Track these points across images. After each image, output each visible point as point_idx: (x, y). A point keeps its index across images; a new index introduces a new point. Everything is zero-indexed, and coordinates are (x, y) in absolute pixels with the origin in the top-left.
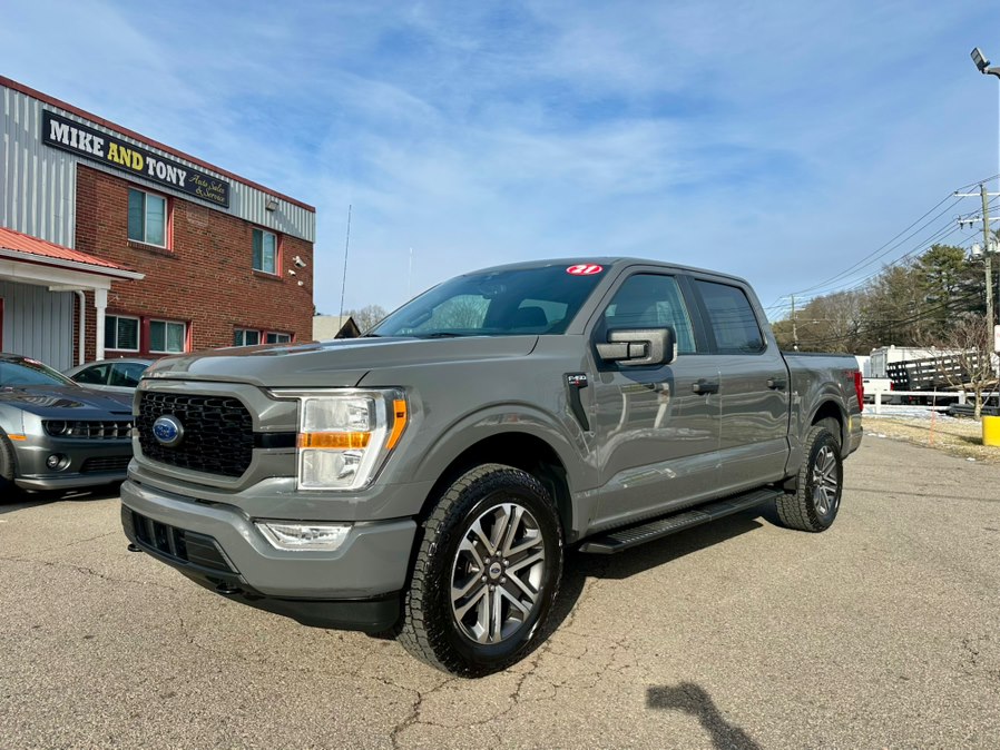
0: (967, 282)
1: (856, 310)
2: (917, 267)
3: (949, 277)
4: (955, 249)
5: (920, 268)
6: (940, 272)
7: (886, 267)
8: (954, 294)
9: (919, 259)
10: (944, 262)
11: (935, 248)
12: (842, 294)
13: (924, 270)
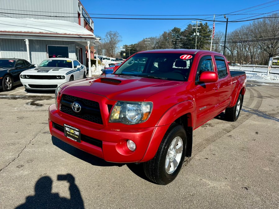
0: (181, 37)
3: (177, 36)
5: (171, 32)
6: (175, 34)
8: (178, 40)
10: (176, 32)
11: (175, 28)
13: (172, 33)
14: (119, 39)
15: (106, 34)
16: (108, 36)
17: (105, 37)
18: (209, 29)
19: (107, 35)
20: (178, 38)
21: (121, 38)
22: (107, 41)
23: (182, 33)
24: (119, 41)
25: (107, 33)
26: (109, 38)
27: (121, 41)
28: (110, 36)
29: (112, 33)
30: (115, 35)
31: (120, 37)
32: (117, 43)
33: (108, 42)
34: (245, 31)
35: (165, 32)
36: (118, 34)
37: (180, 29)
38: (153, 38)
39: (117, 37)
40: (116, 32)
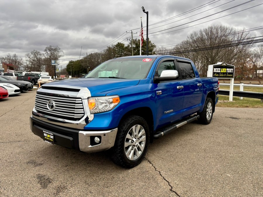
0: (125, 52)
1: (101, 58)
2: (114, 47)
3: (121, 51)
4: (122, 44)
6: (119, 49)
7: (107, 47)
8: (123, 55)
9: (115, 46)
10: (120, 47)
11: (118, 43)
12: (97, 53)
13: (116, 49)
14: (60, 54)
15: (45, 49)
16: (48, 50)
17: (44, 53)
18: (151, 45)
19: (46, 50)
20: (122, 53)
22: (47, 57)
23: (126, 48)
24: (60, 56)
25: (47, 48)
26: (49, 52)
28: (50, 51)
29: (52, 48)
30: (55, 50)
31: (62, 52)
33: (49, 57)
34: (186, 46)
36: (60, 49)
37: (124, 44)
38: (99, 53)
39: (58, 52)
40: (57, 47)
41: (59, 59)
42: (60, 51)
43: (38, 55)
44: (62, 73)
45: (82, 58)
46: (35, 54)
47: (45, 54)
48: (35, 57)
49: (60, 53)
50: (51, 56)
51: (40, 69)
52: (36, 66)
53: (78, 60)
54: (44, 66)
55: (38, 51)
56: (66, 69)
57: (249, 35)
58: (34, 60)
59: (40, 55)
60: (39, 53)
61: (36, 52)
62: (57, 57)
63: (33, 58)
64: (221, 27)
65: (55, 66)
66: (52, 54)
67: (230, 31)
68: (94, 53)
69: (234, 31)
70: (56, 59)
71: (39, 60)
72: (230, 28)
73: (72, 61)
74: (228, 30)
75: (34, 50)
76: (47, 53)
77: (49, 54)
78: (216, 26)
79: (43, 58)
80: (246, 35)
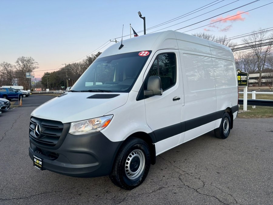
1: (79, 68)
2: (94, 57)
7: (87, 57)
9: (95, 55)
11: (99, 52)
12: (76, 63)
14: (35, 66)
15: (17, 60)
16: (20, 62)
17: (16, 64)
19: (18, 62)
21: (38, 64)
22: (19, 69)
24: (34, 68)
25: (19, 59)
26: (21, 64)
27: (38, 68)
28: (22, 62)
29: (25, 59)
30: (29, 61)
31: (36, 64)
32: (31, 71)
35: (90, 57)
36: (34, 60)
38: (78, 64)
39: (32, 63)
40: (30, 58)
41: (33, 71)
42: (34, 62)
43: (8, 67)
44: (37, 86)
45: (59, 70)
46: (4, 66)
47: (16, 66)
48: (5, 70)
49: (34, 64)
50: (23, 68)
51: (12, 82)
52: (6, 79)
53: (55, 72)
54: (16, 79)
55: (9, 63)
56: (41, 82)
57: (230, 42)
58: (3, 73)
59: (11, 67)
60: (10, 66)
61: (6, 64)
62: (30, 69)
63: (2, 70)
64: (203, 35)
65: (30, 78)
66: (24, 65)
67: (212, 39)
68: (72, 64)
69: (216, 38)
70: (30, 71)
71: (10, 73)
72: (213, 36)
73: (47, 73)
74: (210, 38)
75: (4, 62)
76: (20, 65)
77: (21, 66)
78: (199, 34)
79: (14, 70)
80: (228, 43)
